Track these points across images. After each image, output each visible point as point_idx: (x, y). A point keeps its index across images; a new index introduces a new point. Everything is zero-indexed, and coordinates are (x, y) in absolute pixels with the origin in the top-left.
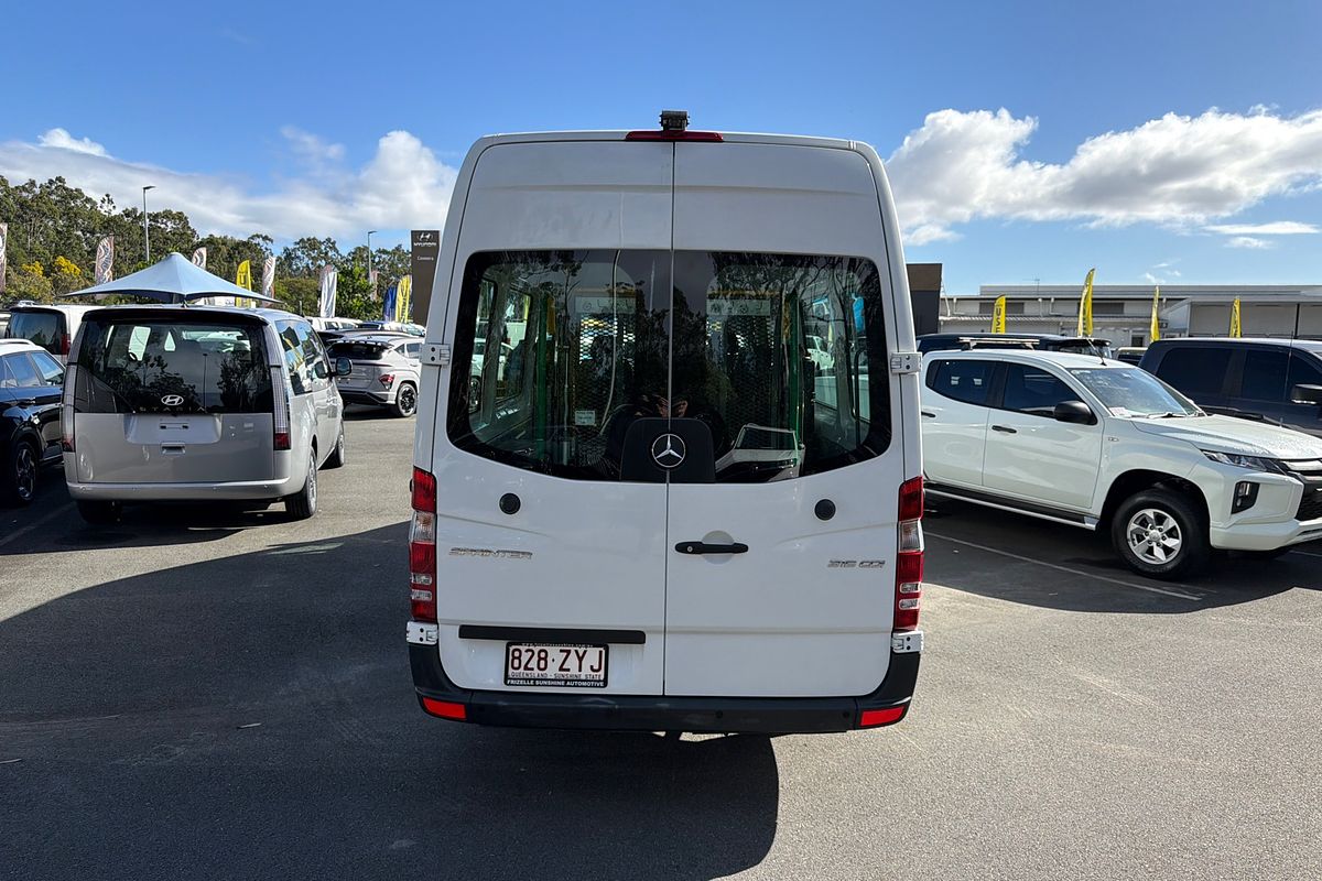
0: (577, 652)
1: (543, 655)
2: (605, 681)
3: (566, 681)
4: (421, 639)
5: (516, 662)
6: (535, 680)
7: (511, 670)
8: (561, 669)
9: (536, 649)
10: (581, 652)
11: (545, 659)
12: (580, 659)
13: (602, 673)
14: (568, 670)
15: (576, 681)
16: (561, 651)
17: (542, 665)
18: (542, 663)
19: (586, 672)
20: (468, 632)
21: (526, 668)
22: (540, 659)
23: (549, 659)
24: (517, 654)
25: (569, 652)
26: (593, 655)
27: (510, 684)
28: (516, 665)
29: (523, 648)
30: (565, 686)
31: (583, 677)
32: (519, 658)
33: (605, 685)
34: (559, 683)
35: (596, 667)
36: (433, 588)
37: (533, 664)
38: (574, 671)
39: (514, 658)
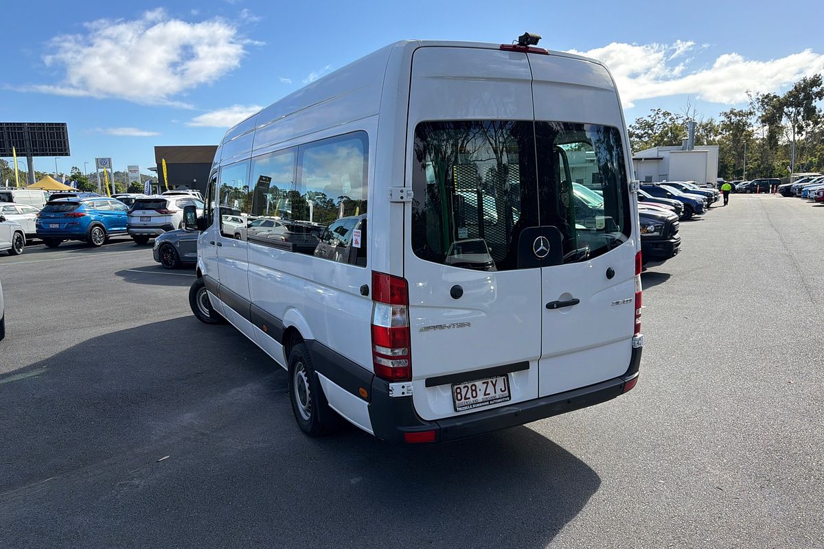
0: (492, 381)
1: (474, 388)
2: (510, 396)
3: (489, 401)
4: (403, 393)
5: (459, 395)
6: (472, 404)
7: (457, 402)
8: (485, 394)
9: (469, 385)
10: (494, 381)
11: (475, 390)
12: (494, 386)
13: (507, 392)
14: (489, 394)
15: (494, 400)
16: (483, 383)
17: (474, 395)
18: (474, 393)
19: (499, 393)
20: (431, 382)
21: (466, 398)
22: (472, 391)
23: (478, 390)
24: (458, 391)
25: (487, 383)
26: (500, 382)
27: (459, 411)
28: (459, 398)
29: (462, 386)
30: (490, 404)
31: (498, 397)
32: (460, 393)
33: (510, 399)
34: (486, 403)
35: (503, 389)
36: (408, 357)
37: (469, 395)
38: (492, 394)
39: (457, 393)
